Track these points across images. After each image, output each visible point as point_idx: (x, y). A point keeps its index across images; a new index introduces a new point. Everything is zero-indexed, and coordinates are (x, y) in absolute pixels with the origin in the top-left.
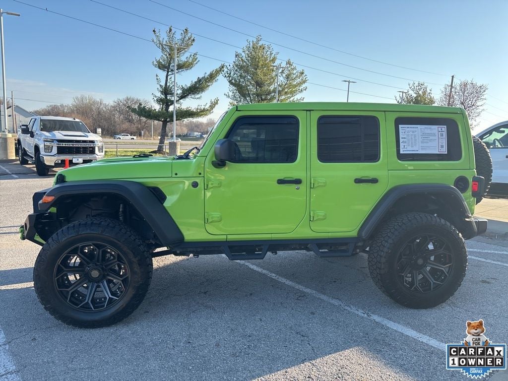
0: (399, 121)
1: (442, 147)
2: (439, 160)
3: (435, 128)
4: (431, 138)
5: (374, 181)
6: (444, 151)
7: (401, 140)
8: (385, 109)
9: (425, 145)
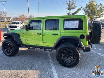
0: (65, 20)
1: (77, 26)
2: (75, 30)
3: (75, 21)
4: (74, 24)
5: (57, 35)
6: (77, 27)
7: (65, 25)
8: (61, 17)
9: (71, 26)
